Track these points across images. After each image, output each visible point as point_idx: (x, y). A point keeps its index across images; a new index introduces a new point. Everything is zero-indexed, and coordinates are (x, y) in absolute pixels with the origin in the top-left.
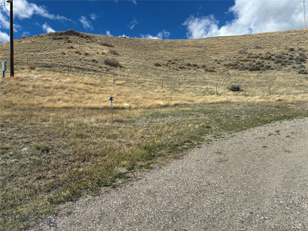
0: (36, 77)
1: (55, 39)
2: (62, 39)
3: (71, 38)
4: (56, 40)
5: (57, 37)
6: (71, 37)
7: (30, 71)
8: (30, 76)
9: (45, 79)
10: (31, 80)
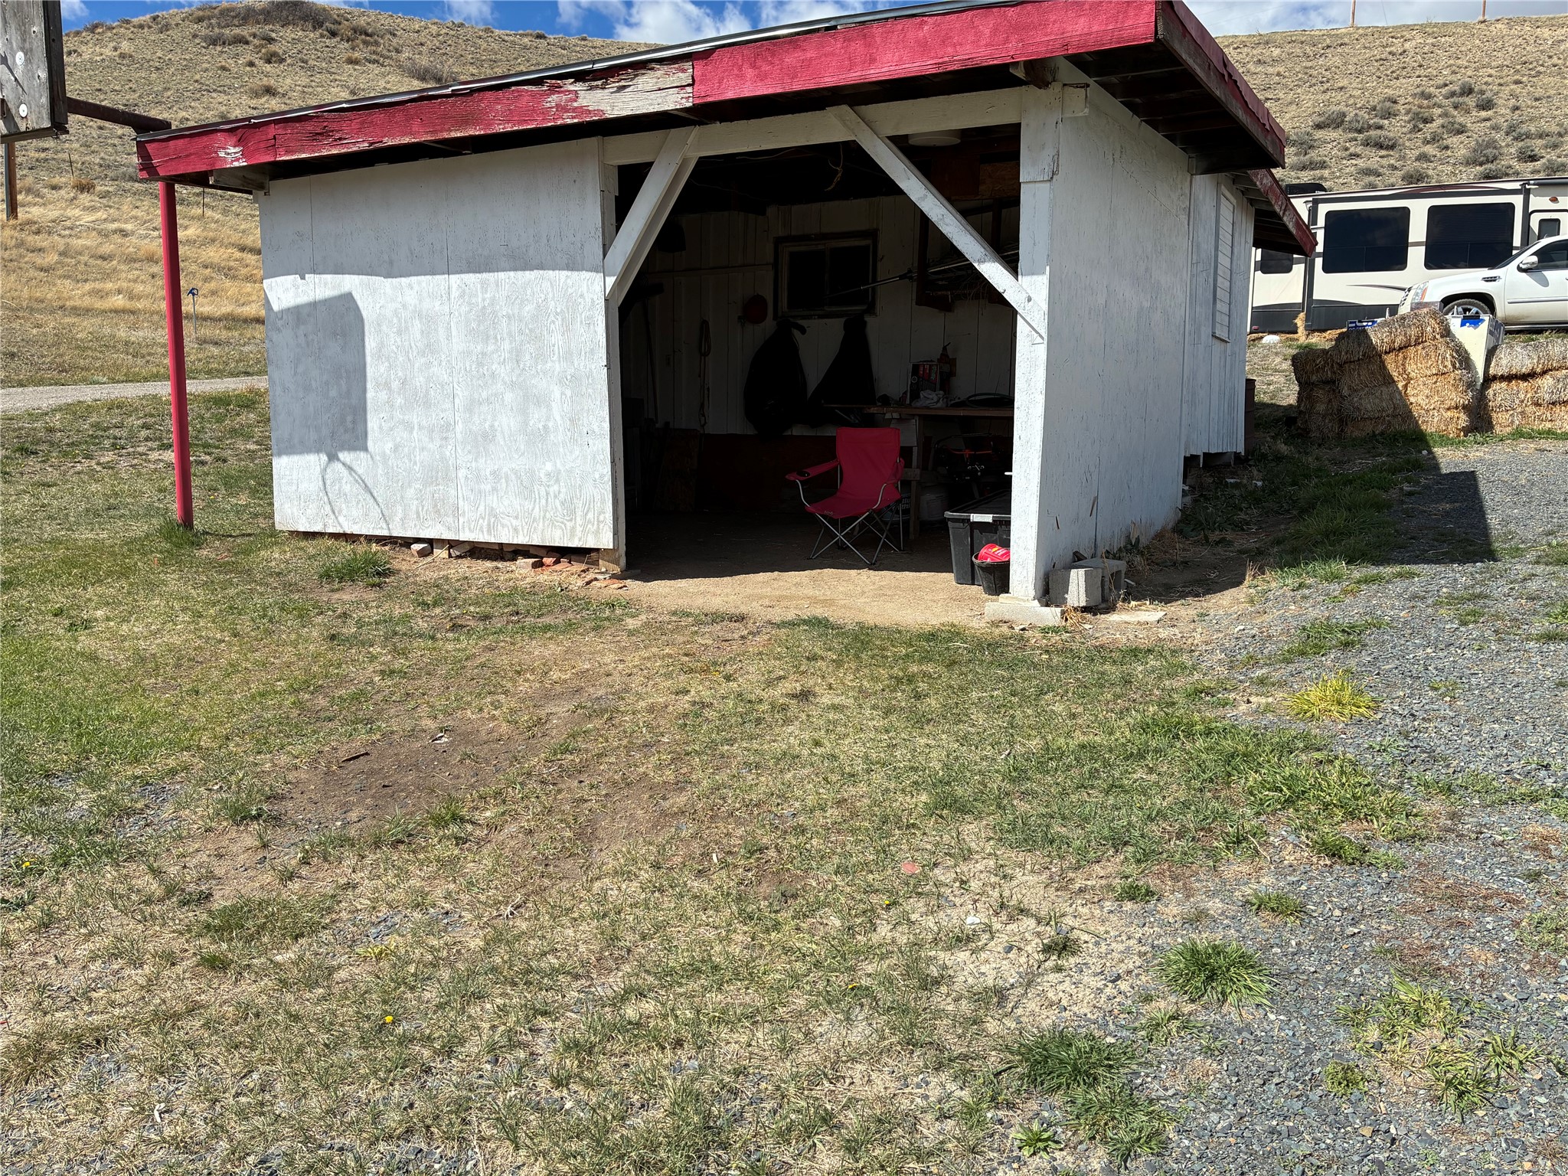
0: (88, 218)
1: (214, 42)
2: (247, 43)
3: (286, 37)
4: (219, 48)
5: (227, 31)
6: (289, 33)
7: (75, 198)
8: (69, 215)
9: (115, 226)
10: (67, 232)
